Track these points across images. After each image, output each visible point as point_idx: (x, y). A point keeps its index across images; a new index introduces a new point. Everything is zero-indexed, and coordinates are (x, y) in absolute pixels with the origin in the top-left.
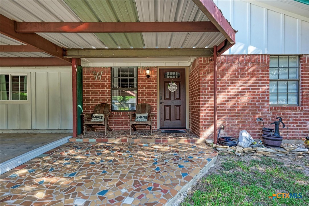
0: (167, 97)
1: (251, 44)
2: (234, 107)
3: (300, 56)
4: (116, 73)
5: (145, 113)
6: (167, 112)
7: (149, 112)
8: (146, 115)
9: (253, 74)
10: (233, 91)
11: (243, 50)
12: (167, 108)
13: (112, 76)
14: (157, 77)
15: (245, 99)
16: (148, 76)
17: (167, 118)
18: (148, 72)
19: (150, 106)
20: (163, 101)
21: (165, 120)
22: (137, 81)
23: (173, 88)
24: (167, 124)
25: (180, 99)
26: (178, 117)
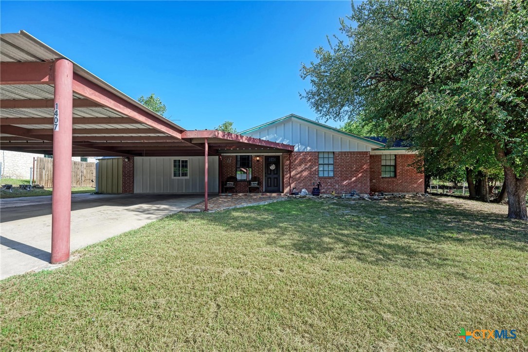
0: (269, 173)
1: (309, 146)
2: (300, 177)
3: (334, 152)
4: (239, 159)
5: (256, 181)
6: (269, 181)
7: (259, 181)
8: (257, 182)
9: (310, 161)
10: (299, 169)
11: (304, 149)
12: (269, 179)
13: (237, 161)
14: (263, 161)
15: (305, 174)
16: (258, 161)
17: (269, 185)
18: (258, 158)
19: (259, 178)
20: (266, 175)
21: (268, 186)
22: (251, 164)
23: (273, 167)
24: (269, 189)
25: (277, 174)
26: (276, 185)
